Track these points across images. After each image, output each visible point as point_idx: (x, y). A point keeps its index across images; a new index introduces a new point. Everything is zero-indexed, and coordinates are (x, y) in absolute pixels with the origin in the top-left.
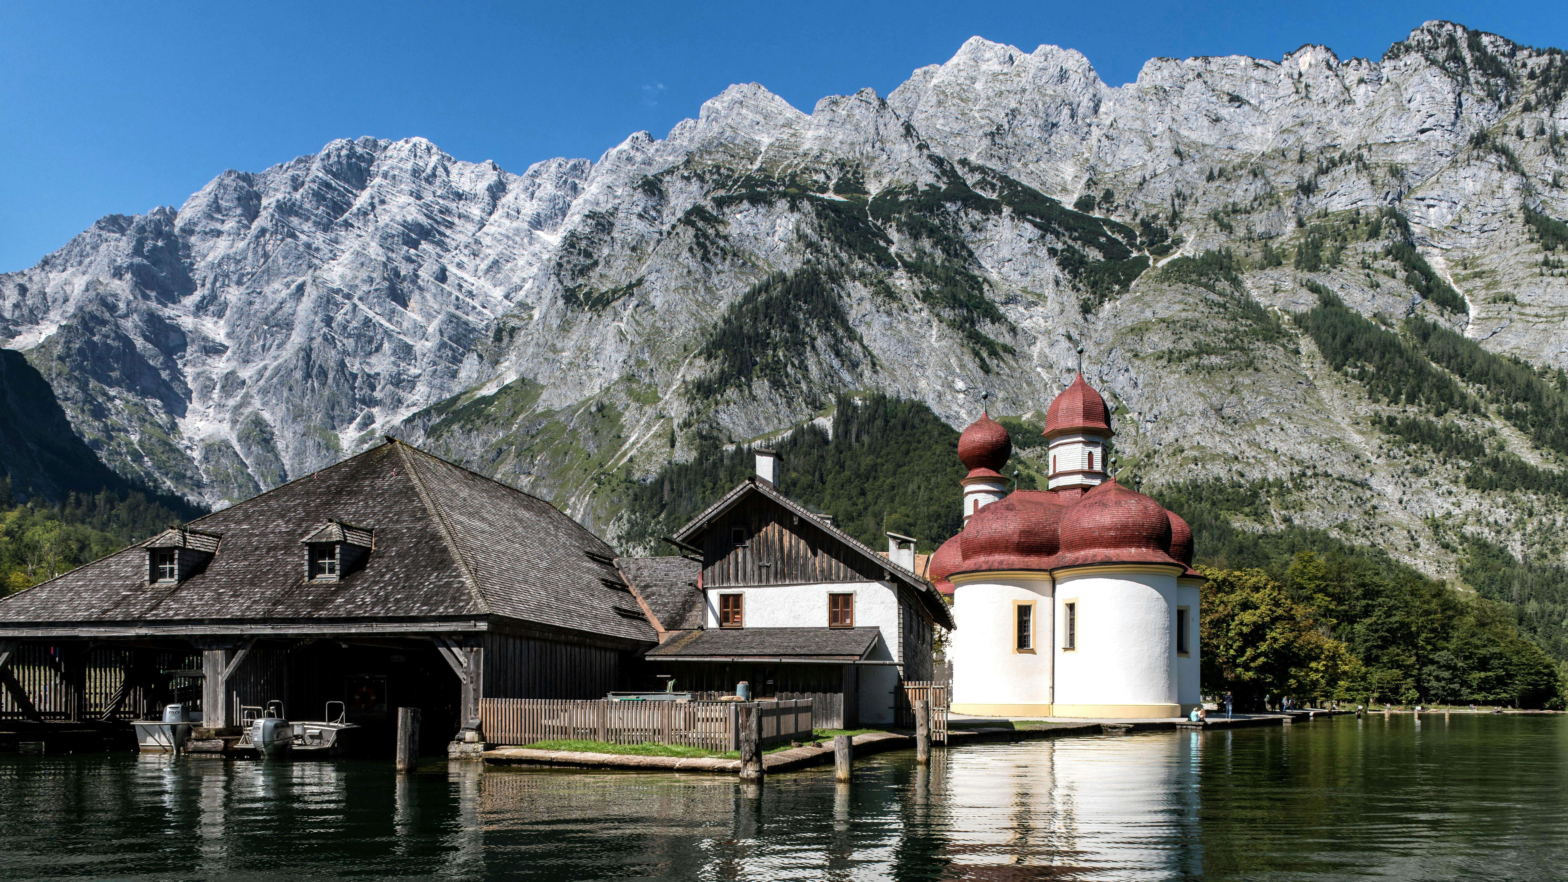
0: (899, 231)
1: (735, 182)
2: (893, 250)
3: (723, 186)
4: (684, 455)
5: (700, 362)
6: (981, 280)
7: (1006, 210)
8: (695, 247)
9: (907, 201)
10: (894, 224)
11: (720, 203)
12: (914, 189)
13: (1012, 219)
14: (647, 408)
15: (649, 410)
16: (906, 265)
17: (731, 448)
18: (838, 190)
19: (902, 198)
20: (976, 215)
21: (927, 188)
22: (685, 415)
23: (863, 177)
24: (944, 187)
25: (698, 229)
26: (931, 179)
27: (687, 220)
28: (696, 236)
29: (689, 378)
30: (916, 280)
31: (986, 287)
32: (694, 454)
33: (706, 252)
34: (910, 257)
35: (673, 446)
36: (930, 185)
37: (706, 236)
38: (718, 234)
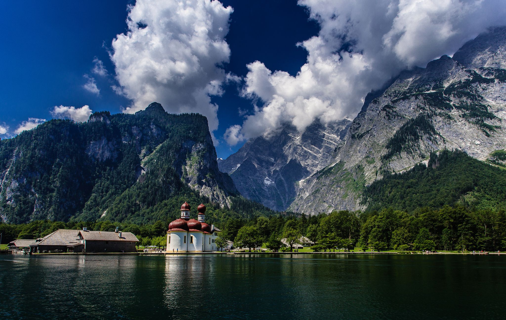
0: (454, 97)
1: (400, 95)
2: (452, 103)
3: (396, 97)
4: (380, 177)
5: (386, 149)
6: (486, 106)
7: (496, 81)
8: (386, 116)
9: (458, 86)
10: (452, 95)
11: (394, 102)
12: (460, 82)
13: (499, 83)
14: (371, 165)
15: (372, 166)
16: (456, 107)
17: (393, 174)
18: (433, 90)
19: (456, 86)
20: (484, 85)
21: (465, 81)
22: (380, 166)
23: (443, 83)
24: (471, 79)
25: (387, 111)
26: (466, 78)
27: (384, 109)
28: (386, 113)
29: (382, 155)
30: (460, 111)
31: (488, 108)
32: (382, 177)
33: (389, 117)
34: (458, 104)
35: (376, 175)
36: (466, 80)
37: (389, 112)
38: (393, 111)
